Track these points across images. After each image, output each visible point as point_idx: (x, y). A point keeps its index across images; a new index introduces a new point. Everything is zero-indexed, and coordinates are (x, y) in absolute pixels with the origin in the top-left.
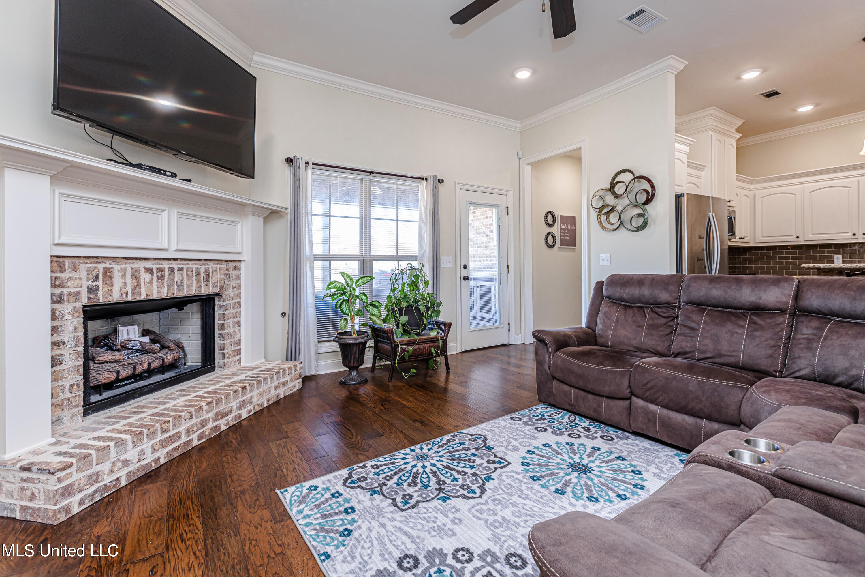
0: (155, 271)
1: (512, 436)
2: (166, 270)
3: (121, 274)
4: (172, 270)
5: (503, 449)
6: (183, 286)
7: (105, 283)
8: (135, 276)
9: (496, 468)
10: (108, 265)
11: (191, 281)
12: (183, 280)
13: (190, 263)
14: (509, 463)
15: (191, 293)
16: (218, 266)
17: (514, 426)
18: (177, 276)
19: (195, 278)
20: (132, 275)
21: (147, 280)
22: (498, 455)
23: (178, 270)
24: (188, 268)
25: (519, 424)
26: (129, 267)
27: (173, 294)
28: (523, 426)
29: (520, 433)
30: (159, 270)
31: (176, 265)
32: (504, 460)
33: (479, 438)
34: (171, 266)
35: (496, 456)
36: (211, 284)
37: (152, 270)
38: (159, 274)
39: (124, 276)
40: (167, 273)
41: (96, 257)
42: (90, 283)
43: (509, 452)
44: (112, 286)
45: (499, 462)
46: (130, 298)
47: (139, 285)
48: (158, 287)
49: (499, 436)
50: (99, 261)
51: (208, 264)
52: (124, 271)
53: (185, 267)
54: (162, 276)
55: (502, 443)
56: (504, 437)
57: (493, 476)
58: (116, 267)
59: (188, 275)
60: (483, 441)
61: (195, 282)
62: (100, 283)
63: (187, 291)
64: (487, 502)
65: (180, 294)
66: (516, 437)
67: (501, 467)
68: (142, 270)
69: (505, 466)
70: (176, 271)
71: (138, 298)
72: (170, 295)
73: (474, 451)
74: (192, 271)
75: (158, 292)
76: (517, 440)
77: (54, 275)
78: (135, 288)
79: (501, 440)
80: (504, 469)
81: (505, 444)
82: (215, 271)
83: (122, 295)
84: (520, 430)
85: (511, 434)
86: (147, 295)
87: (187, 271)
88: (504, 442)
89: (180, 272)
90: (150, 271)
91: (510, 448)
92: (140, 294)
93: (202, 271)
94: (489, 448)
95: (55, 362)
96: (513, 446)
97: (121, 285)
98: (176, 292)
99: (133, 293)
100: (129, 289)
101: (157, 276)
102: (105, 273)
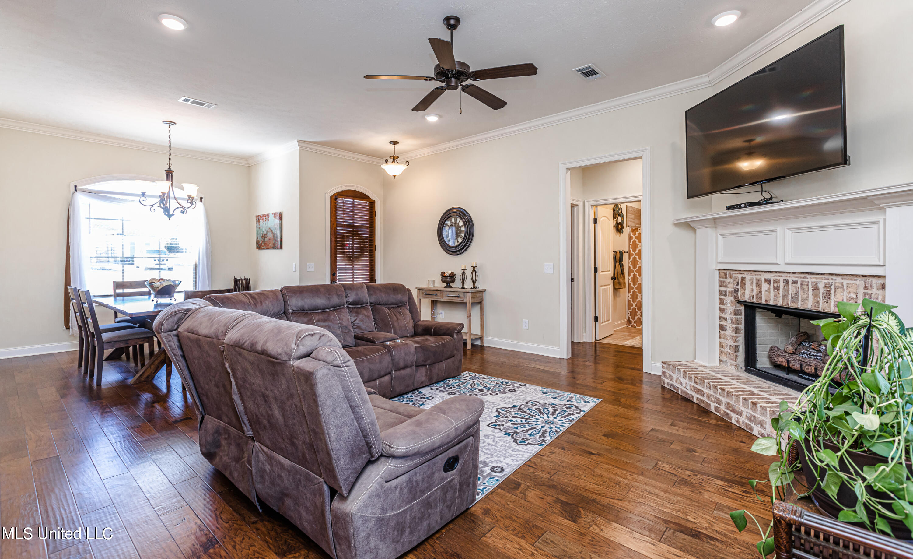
0: (772, 282)
1: (494, 447)
2: (781, 282)
3: (750, 282)
4: (787, 282)
5: (497, 435)
6: (798, 298)
7: (742, 287)
8: (759, 285)
9: (496, 422)
10: (743, 276)
11: (806, 295)
12: (797, 292)
13: (808, 276)
14: (488, 426)
15: (806, 307)
16: (845, 282)
17: (496, 459)
18: (792, 289)
19: (811, 292)
20: (757, 284)
21: (766, 288)
22: (499, 431)
23: (793, 283)
24: (803, 281)
25: (492, 462)
26: (755, 277)
27: (788, 304)
28: (488, 460)
29: (487, 451)
30: (776, 281)
31: (791, 278)
32: (492, 428)
33: (521, 442)
34: (786, 278)
35: (500, 429)
36: (833, 302)
37: (770, 281)
38: (776, 285)
39: (752, 283)
40: (782, 285)
41: (740, 270)
42: (735, 286)
43: (491, 433)
44: (745, 290)
45: (495, 425)
46: (754, 300)
47: (760, 292)
48: (775, 296)
49: (506, 446)
50: (741, 272)
51: (832, 279)
52: (752, 280)
53: (799, 280)
54: (778, 286)
55: (500, 440)
56: (501, 445)
57: (495, 418)
58: (748, 277)
59: (803, 289)
60: (517, 440)
61: (811, 297)
62: (739, 287)
63: (802, 305)
64: (493, 407)
65: (794, 305)
66: (490, 446)
67: (492, 423)
68: (763, 281)
69: (490, 424)
70: (790, 283)
71: (760, 302)
72: (785, 305)
73: (518, 431)
74: (807, 285)
75: (775, 300)
76: (489, 444)
77: (721, 279)
78: (758, 294)
79: (501, 443)
80: (490, 422)
81: (497, 439)
82: (839, 287)
83: (750, 297)
84: (489, 454)
85: (495, 450)
86: (766, 301)
87: (801, 284)
88: (498, 441)
89: (794, 285)
90: (768, 281)
91: (492, 437)
92: (761, 299)
93: (821, 286)
94: (507, 434)
95: (722, 328)
96: (490, 439)
97: (750, 290)
98: (790, 303)
99: (757, 297)
100: (754, 293)
101: (774, 286)
102: (742, 281)
